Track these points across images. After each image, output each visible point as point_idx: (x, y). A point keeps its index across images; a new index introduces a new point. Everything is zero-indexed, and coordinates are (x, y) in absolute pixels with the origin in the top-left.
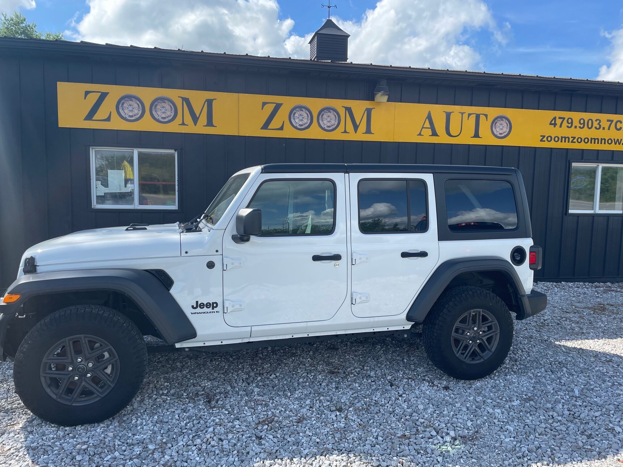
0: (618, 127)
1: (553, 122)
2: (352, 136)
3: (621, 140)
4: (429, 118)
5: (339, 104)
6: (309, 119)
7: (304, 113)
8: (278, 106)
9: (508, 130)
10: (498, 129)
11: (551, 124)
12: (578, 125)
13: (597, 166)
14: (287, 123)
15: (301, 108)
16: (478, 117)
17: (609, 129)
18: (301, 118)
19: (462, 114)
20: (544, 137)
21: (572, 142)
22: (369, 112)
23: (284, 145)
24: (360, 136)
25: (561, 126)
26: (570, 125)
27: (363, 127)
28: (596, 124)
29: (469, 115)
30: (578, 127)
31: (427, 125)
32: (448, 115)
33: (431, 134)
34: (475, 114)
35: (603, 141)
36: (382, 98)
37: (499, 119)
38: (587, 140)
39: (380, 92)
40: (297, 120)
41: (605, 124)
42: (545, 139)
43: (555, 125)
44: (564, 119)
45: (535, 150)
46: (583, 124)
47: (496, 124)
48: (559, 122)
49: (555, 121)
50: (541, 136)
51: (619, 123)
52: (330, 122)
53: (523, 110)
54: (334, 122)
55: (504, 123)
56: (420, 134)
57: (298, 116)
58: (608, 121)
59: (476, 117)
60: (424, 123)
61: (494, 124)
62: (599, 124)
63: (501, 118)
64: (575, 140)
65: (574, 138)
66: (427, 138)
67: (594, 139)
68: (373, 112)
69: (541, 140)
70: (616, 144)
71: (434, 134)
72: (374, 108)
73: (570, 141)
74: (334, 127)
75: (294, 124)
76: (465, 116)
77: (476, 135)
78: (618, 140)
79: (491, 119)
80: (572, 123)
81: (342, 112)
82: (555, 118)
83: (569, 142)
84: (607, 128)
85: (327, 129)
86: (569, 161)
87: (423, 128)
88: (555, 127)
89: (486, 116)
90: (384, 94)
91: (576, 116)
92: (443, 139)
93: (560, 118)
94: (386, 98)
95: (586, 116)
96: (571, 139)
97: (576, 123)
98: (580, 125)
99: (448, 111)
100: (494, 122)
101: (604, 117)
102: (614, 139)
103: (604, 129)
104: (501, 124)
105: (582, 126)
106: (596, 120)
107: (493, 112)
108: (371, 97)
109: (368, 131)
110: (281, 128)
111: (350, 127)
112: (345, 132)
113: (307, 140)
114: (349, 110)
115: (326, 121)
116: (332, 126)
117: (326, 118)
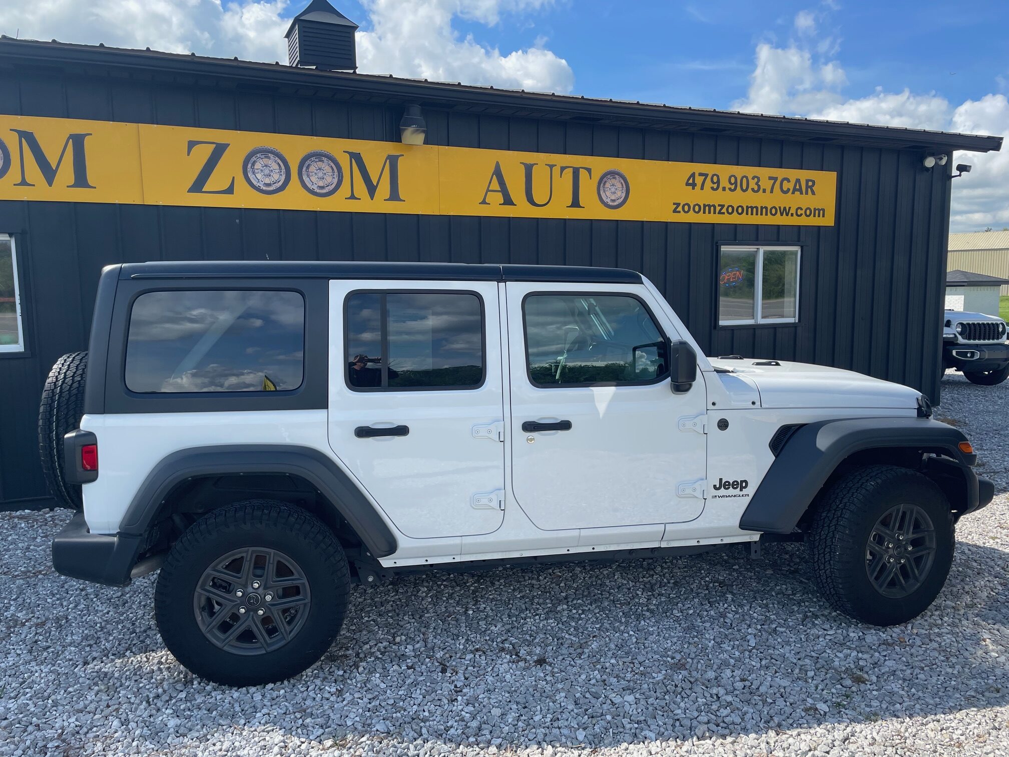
0: (785, 189)
1: (691, 181)
2: (365, 205)
3: (790, 208)
4: (498, 173)
5: (338, 147)
6: (282, 173)
7: (273, 163)
8: (219, 150)
9: (624, 195)
10: (608, 193)
11: (687, 184)
12: (728, 186)
13: (756, 250)
14: (240, 182)
15: (266, 152)
16: (576, 172)
17: (772, 192)
18: (267, 172)
19: (551, 167)
20: (678, 205)
21: (720, 213)
22: (393, 161)
23: (237, 221)
24: (380, 205)
25: (702, 188)
26: (715, 186)
27: (384, 189)
28: (753, 184)
29: (563, 169)
30: (727, 189)
31: (495, 185)
32: (529, 169)
33: (502, 202)
34: (571, 167)
35: (764, 210)
36: (413, 137)
37: (609, 176)
38: (741, 210)
39: (409, 126)
40: (259, 176)
41: (766, 184)
42: (680, 209)
43: (694, 185)
44: (706, 175)
45: (666, 226)
46: (735, 184)
47: (604, 184)
48: (699, 180)
49: (694, 180)
50: (674, 204)
51: (785, 182)
52: (323, 179)
53: (646, 161)
54: (331, 180)
55: (617, 183)
56: (484, 202)
57: (262, 168)
58: (770, 178)
59: (574, 172)
60: (490, 183)
61: (602, 185)
62: (757, 184)
63: (613, 174)
64: (724, 210)
65: (722, 206)
66: (495, 209)
67: (751, 207)
68: (401, 163)
69: (675, 211)
70: (782, 214)
71: (508, 201)
72: (403, 155)
73: (717, 212)
74: (331, 188)
75: (255, 183)
76: (556, 171)
77: (576, 203)
78: (785, 208)
79: (596, 176)
80: (718, 182)
81: (344, 161)
82: (693, 175)
83: (715, 213)
84: (768, 190)
85: (319, 191)
86: (717, 243)
87: (488, 190)
88: (693, 189)
89: (589, 170)
90: (417, 130)
91: (725, 171)
92: (522, 210)
93: (701, 174)
94: (421, 138)
95: (739, 171)
96: (718, 209)
97: (724, 183)
98: (730, 186)
99: (528, 162)
100: (602, 181)
101: (764, 173)
102: (780, 208)
103: (764, 191)
104: (613, 185)
105: (733, 187)
106: (753, 178)
107: (600, 164)
108: (396, 137)
109: (394, 196)
110: (230, 190)
111: (361, 188)
112: (353, 197)
113: (281, 212)
114: (356, 157)
115: (316, 177)
116: (328, 186)
117: (315, 171)
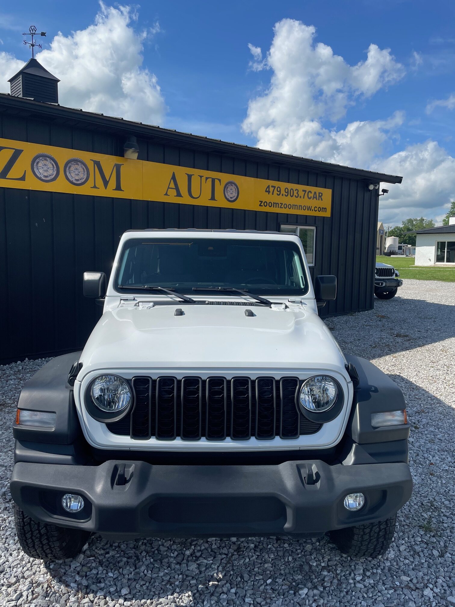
0: (310, 197)
1: (268, 190)
2: (102, 192)
3: (311, 207)
4: (174, 178)
5: (87, 157)
6: (55, 170)
7: (49, 164)
8: (17, 153)
9: (236, 195)
10: (229, 194)
11: (266, 191)
12: (284, 193)
13: (296, 228)
14: (29, 173)
15: (45, 157)
16: (213, 181)
17: (304, 198)
18: (45, 168)
19: (201, 177)
20: (262, 202)
21: (281, 207)
22: (118, 168)
23: (27, 197)
24: (110, 192)
25: (273, 194)
26: (279, 193)
27: (112, 184)
28: (295, 192)
29: (207, 178)
30: (284, 195)
31: (172, 185)
32: (190, 177)
33: (176, 195)
34: (211, 178)
35: (300, 207)
36: (132, 155)
37: (229, 184)
38: (290, 206)
39: (131, 148)
40: (41, 171)
41: (301, 193)
42: (262, 204)
43: (269, 192)
44: (275, 187)
45: (256, 213)
46: (288, 193)
47: (227, 189)
48: (271, 189)
49: (269, 189)
50: (260, 201)
51: (310, 193)
52: (78, 175)
54: (83, 176)
55: (233, 188)
56: (166, 194)
57: (42, 166)
58: (303, 191)
59: (212, 181)
60: (170, 183)
61: (226, 189)
62: (297, 193)
63: (231, 183)
64: (283, 206)
65: (282, 204)
66: (172, 199)
68: (122, 169)
69: (260, 205)
70: (308, 210)
71: (179, 195)
72: (123, 164)
73: (279, 207)
74: (83, 180)
75: (38, 175)
76: (204, 179)
77: (213, 198)
78: (309, 207)
79: (223, 184)
80: (280, 191)
81: (91, 165)
82: (269, 187)
83: (278, 207)
84: (302, 197)
85: (75, 182)
86: (279, 223)
87: (169, 188)
88: (269, 194)
89: (220, 180)
90: (135, 151)
91: (284, 185)
92: (186, 200)
93: (272, 186)
94: (136, 155)
95: (290, 186)
96: (280, 205)
97: (283, 192)
98: (285, 194)
99: (189, 174)
100: (226, 187)
101: (301, 187)
102: (307, 206)
103: (300, 197)
104: (231, 189)
105: (286, 194)
106: (296, 190)
107: (226, 177)
108: (120, 153)
109: (118, 188)
110: (23, 178)
111: (100, 182)
112: (95, 187)
113: (53, 193)
114: (97, 164)
115: (74, 173)
116: (81, 179)
117: (74, 170)
